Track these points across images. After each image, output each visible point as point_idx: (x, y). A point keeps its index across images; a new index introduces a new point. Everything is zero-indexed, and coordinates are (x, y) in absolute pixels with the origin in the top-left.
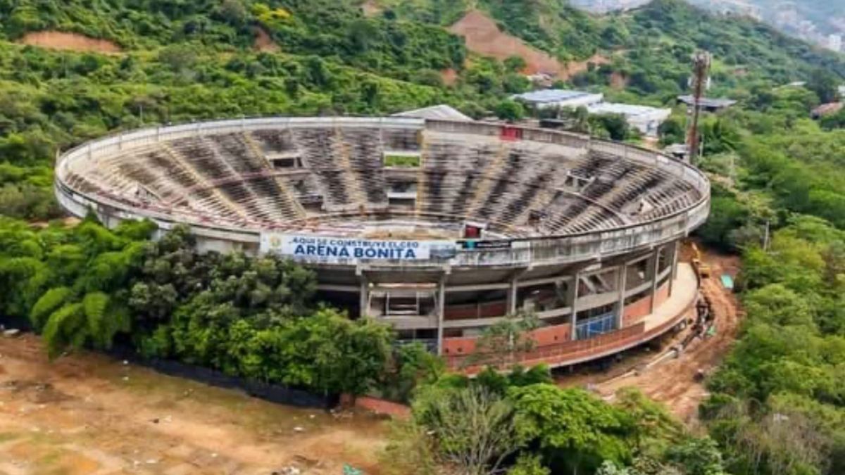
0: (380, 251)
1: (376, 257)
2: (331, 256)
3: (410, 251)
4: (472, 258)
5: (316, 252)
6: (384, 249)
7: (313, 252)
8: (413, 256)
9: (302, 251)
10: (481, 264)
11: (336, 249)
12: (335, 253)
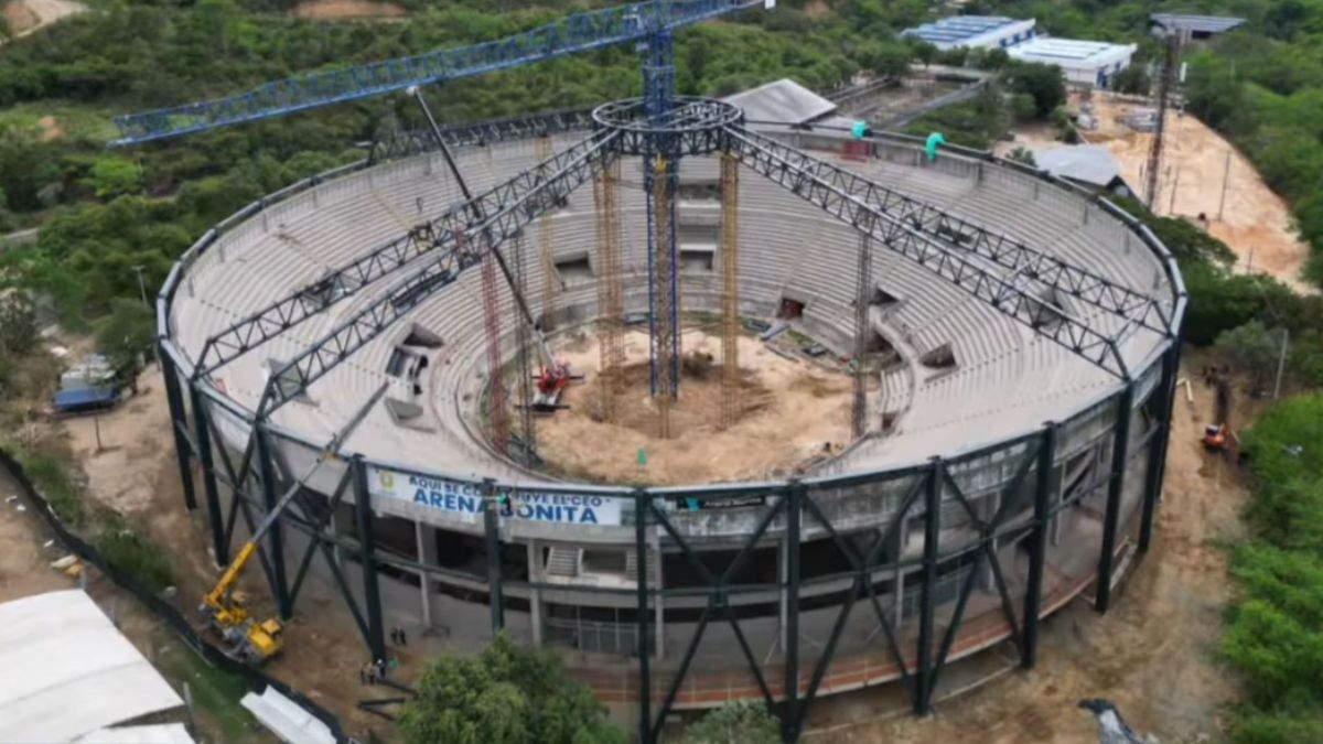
0: (540, 509)
1: (534, 518)
2: (465, 510)
3: (588, 511)
4: (695, 524)
5: (443, 503)
6: (545, 506)
7: (438, 502)
8: (593, 519)
9: (424, 499)
10: (713, 533)
11: (472, 501)
12: (471, 508)
